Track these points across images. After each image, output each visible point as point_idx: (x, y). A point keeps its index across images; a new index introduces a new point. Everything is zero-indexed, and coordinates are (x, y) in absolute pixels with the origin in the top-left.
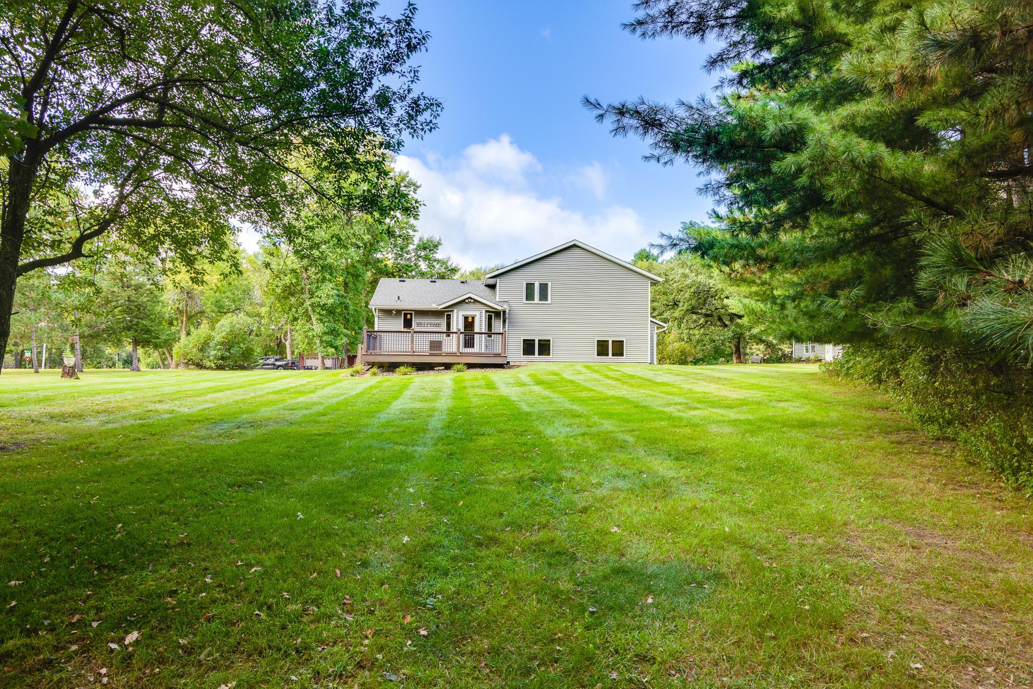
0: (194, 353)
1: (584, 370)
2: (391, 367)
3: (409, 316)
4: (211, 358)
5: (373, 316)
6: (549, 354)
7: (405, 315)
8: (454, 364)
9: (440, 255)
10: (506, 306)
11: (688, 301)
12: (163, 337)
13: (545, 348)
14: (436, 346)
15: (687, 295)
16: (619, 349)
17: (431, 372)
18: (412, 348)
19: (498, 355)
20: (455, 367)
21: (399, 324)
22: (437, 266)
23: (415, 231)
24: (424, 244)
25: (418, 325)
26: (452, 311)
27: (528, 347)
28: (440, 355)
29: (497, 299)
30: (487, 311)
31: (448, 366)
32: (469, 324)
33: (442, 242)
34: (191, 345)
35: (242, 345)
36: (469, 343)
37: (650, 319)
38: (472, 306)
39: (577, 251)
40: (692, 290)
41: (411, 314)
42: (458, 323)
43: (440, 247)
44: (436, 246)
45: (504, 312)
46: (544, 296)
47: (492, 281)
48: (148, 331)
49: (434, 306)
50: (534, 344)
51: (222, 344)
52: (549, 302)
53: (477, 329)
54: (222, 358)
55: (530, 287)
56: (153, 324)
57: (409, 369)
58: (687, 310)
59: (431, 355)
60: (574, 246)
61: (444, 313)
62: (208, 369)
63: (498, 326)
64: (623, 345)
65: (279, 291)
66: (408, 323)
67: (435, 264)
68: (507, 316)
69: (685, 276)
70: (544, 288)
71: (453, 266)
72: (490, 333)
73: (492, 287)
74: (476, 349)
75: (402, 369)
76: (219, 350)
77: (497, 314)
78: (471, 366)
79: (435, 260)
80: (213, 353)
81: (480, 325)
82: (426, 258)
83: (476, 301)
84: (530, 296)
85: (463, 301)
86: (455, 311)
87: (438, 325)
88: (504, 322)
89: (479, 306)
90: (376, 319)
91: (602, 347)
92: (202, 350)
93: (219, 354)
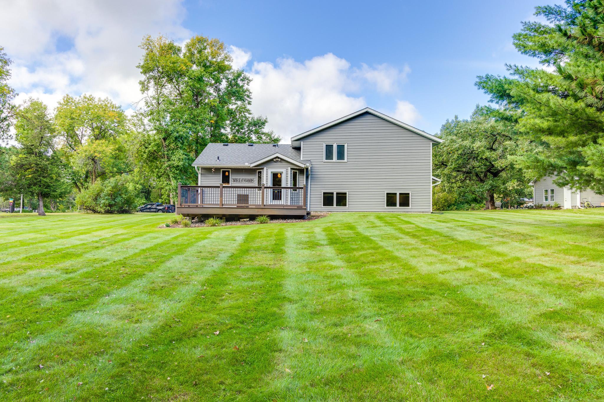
0: (90, 201)
1: (378, 223)
2: (203, 218)
3: (227, 173)
4: (101, 205)
5: (197, 174)
6: (345, 205)
7: (224, 172)
8: (257, 216)
9: (266, 129)
10: (308, 165)
11: (456, 161)
12: (59, 191)
13: (342, 199)
14: (243, 199)
15: (455, 156)
16: (405, 200)
17: (239, 223)
18: (221, 201)
19: (300, 208)
20: (259, 219)
21: (217, 180)
22: (264, 138)
23: (250, 114)
24: (254, 122)
25: (235, 180)
26: (263, 169)
27: (328, 200)
28: (247, 208)
29: (302, 159)
30: (292, 169)
31: (252, 218)
32: (276, 179)
33: (268, 120)
34: (87, 196)
35: (124, 196)
36: (277, 196)
37: (432, 177)
38: (279, 164)
39: (369, 117)
40: (460, 152)
41: (229, 172)
42: (267, 179)
43: (266, 124)
44: (264, 123)
45: (307, 169)
46: (341, 155)
47: (296, 144)
48: (48, 186)
49: (247, 165)
50: (332, 197)
51: (109, 195)
52: (346, 160)
53: (283, 185)
54: (110, 206)
55: (329, 148)
56: (52, 181)
57: (218, 221)
58: (455, 168)
59: (238, 207)
60: (367, 113)
61: (256, 171)
62: (99, 212)
63: (301, 181)
64: (409, 197)
65: (145, 156)
66: (226, 179)
67: (263, 136)
68: (309, 172)
69: (453, 141)
70: (341, 149)
71: (276, 137)
72: (295, 187)
73: (298, 149)
74: (282, 202)
75: (212, 221)
76: (107, 199)
77: (301, 171)
78: (273, 217)
79: (263, 134)
80: (103, 201)
81: (286, 180)
82: (256, 132)
83: (282, 159)
84: (329, 155)
85: (272, 160)
86: (265, 169)
87: (251, 181)
88: (307, 177)
89: (284, 164)
90: (199, 176)
91: (391, 200)
92: (96, 199)
93: (107, 202)
